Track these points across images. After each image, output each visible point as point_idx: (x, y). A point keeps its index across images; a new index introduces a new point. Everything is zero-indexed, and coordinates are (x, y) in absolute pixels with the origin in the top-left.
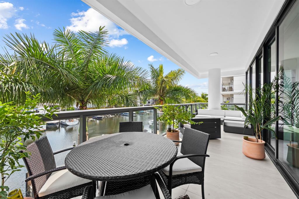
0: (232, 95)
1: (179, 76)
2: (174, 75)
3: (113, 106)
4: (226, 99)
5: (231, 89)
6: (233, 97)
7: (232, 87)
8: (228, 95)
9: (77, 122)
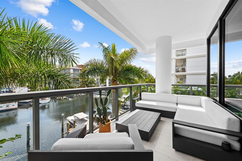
0: (185, 76)
1: (132, 55)
2: (127, 54)
3: (84, 85)
4: (180, 79)
5: (184, 70)
6: (186, 78)
7: (185, 69)
8: (181, 76)
9: (49, 100)
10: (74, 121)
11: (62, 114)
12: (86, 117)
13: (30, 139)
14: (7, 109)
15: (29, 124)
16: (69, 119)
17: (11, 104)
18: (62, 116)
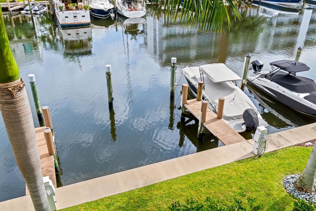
9: (143, 13)
10: (200, 85)
11: (173, 58)
12: (233, 81)
13: (113, 98)
14: (75, 22)
15: (109, 68)
16: (188, 72)
17: (80, 13)
18: (172, 62)
